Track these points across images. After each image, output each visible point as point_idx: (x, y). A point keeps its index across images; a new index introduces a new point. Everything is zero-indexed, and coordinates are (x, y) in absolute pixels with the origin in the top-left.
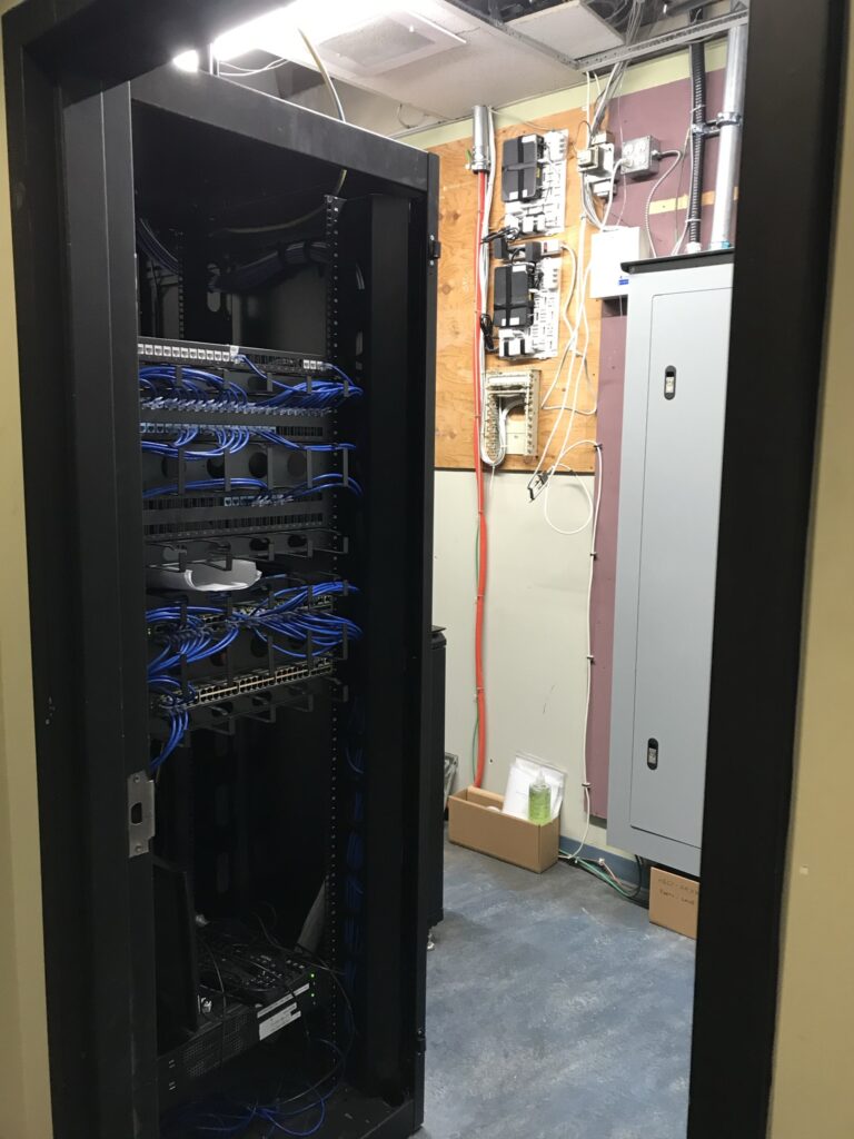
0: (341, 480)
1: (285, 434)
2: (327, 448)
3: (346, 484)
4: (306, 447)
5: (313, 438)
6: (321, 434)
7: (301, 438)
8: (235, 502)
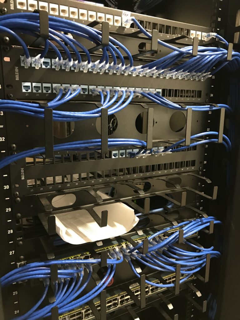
0: (216, 137)
1: (170, 96)
2: (206, 108)
3: (220, 140)
4: (187, 107)
5: (194, 100)
6: (199, 96)
7: (182, 99)
8: (122, 155)
